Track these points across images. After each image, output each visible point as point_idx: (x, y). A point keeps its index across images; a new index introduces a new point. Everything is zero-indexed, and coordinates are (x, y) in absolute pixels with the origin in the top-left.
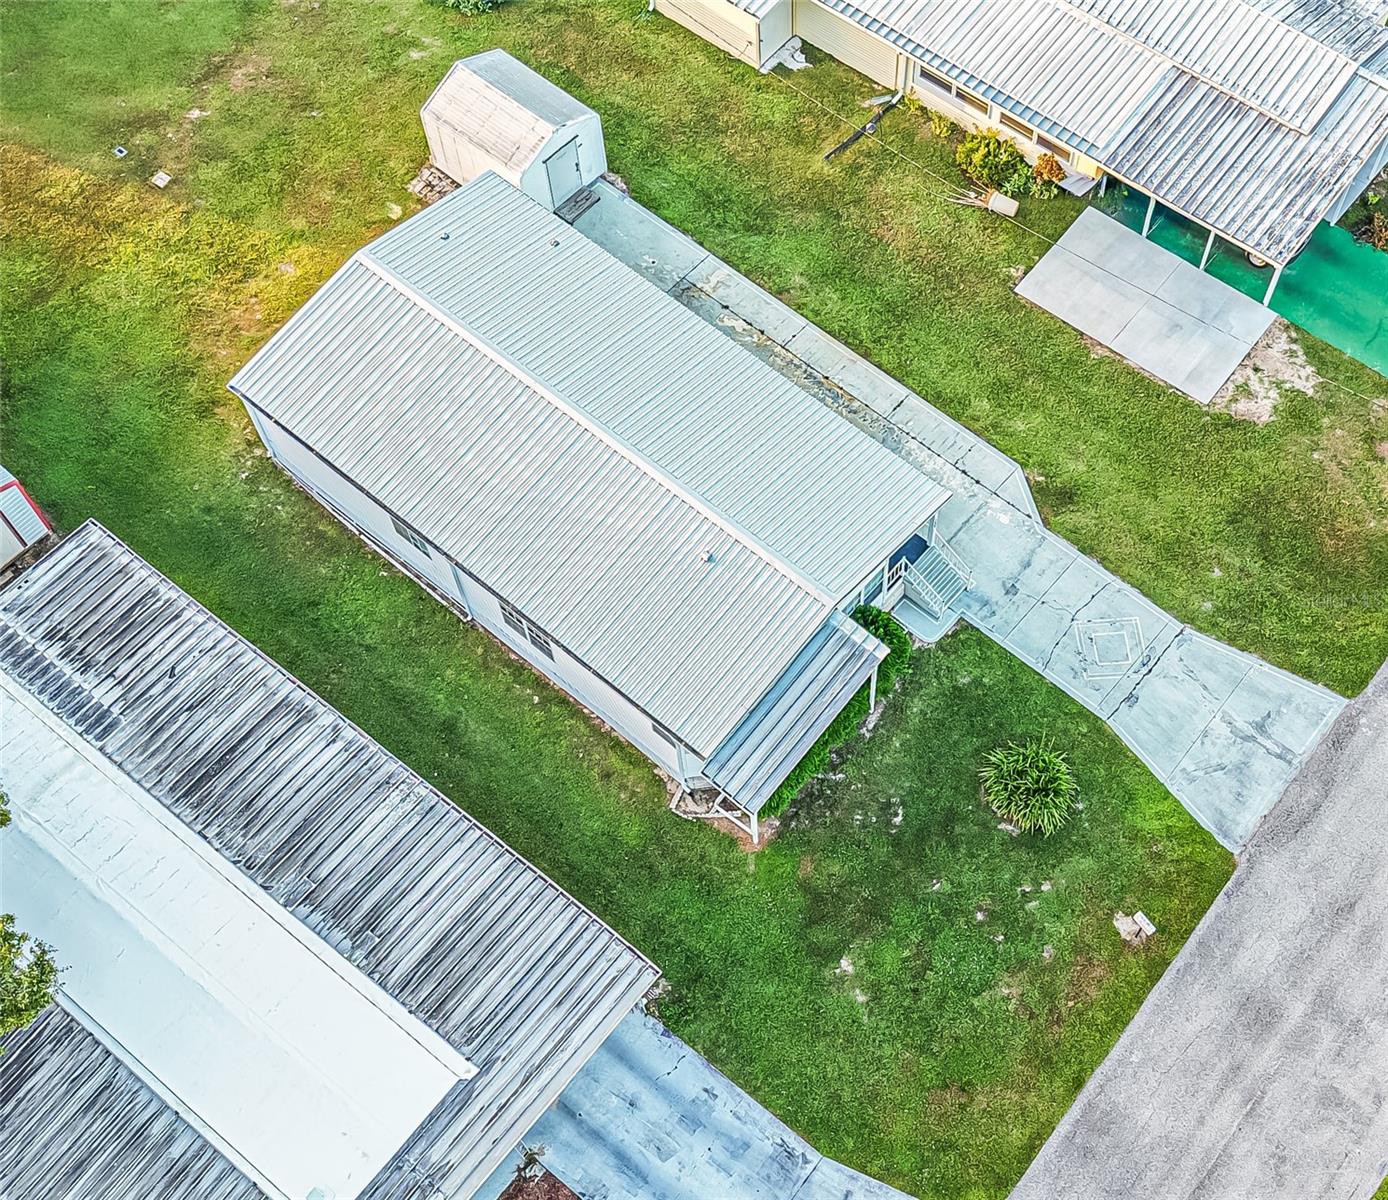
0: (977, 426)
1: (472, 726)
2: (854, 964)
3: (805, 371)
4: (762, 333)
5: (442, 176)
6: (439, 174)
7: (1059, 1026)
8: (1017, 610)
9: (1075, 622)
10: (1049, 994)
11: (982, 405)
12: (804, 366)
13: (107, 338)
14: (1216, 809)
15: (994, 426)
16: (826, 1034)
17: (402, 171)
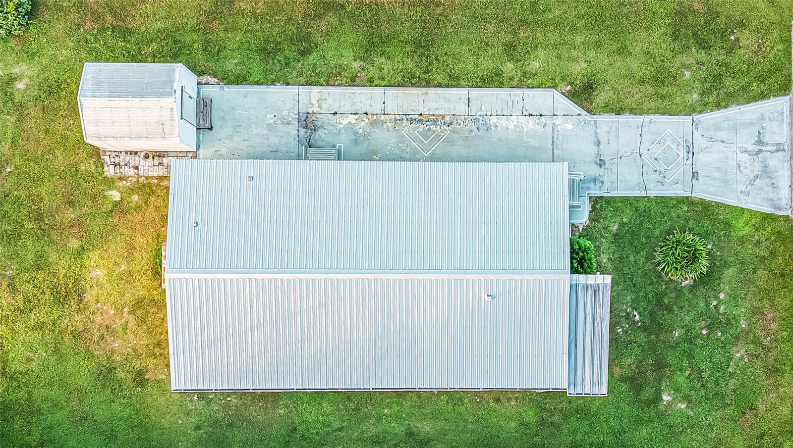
0: (515, 82)
1: (419, 425)
2: (669, 395)
3: (407, 119)
4: (367, 114)
5: (116, 154)
6: (113, 153)
7: (771, 352)
8: (611, 171)
9: (642, 156)
10: (756, 341)
11: (509, 68)
12: (404, 117)
13: (50, 385)
14: (767, 200)
15: (524, 74)
16: (681, 432)
17: (93, 168)
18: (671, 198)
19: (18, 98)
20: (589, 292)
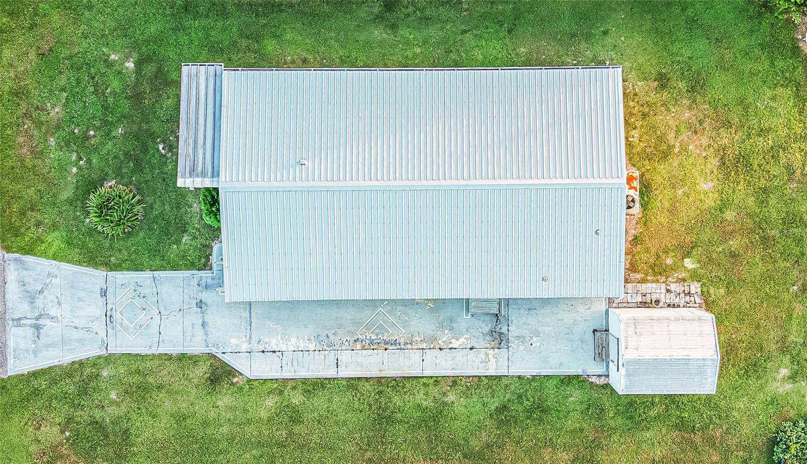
0: (290, 384)
1: (384, 35)
2: (127, 68)
3: (400, 344)
4: (440, 349)
5: (688, 305)
6: (692, 305)
7: (24, 113)
8: (190, 296)
9: (158, 312)
10: (39, 124)
11: (297, 399)
12: (403, 347)
13: (752, 74)
14: (29, 269)
15: (281, 393)
16: (115, 30)
17: (712, 291)
18: (128, 269)
19: (787, 359)
20: (200, 169)
